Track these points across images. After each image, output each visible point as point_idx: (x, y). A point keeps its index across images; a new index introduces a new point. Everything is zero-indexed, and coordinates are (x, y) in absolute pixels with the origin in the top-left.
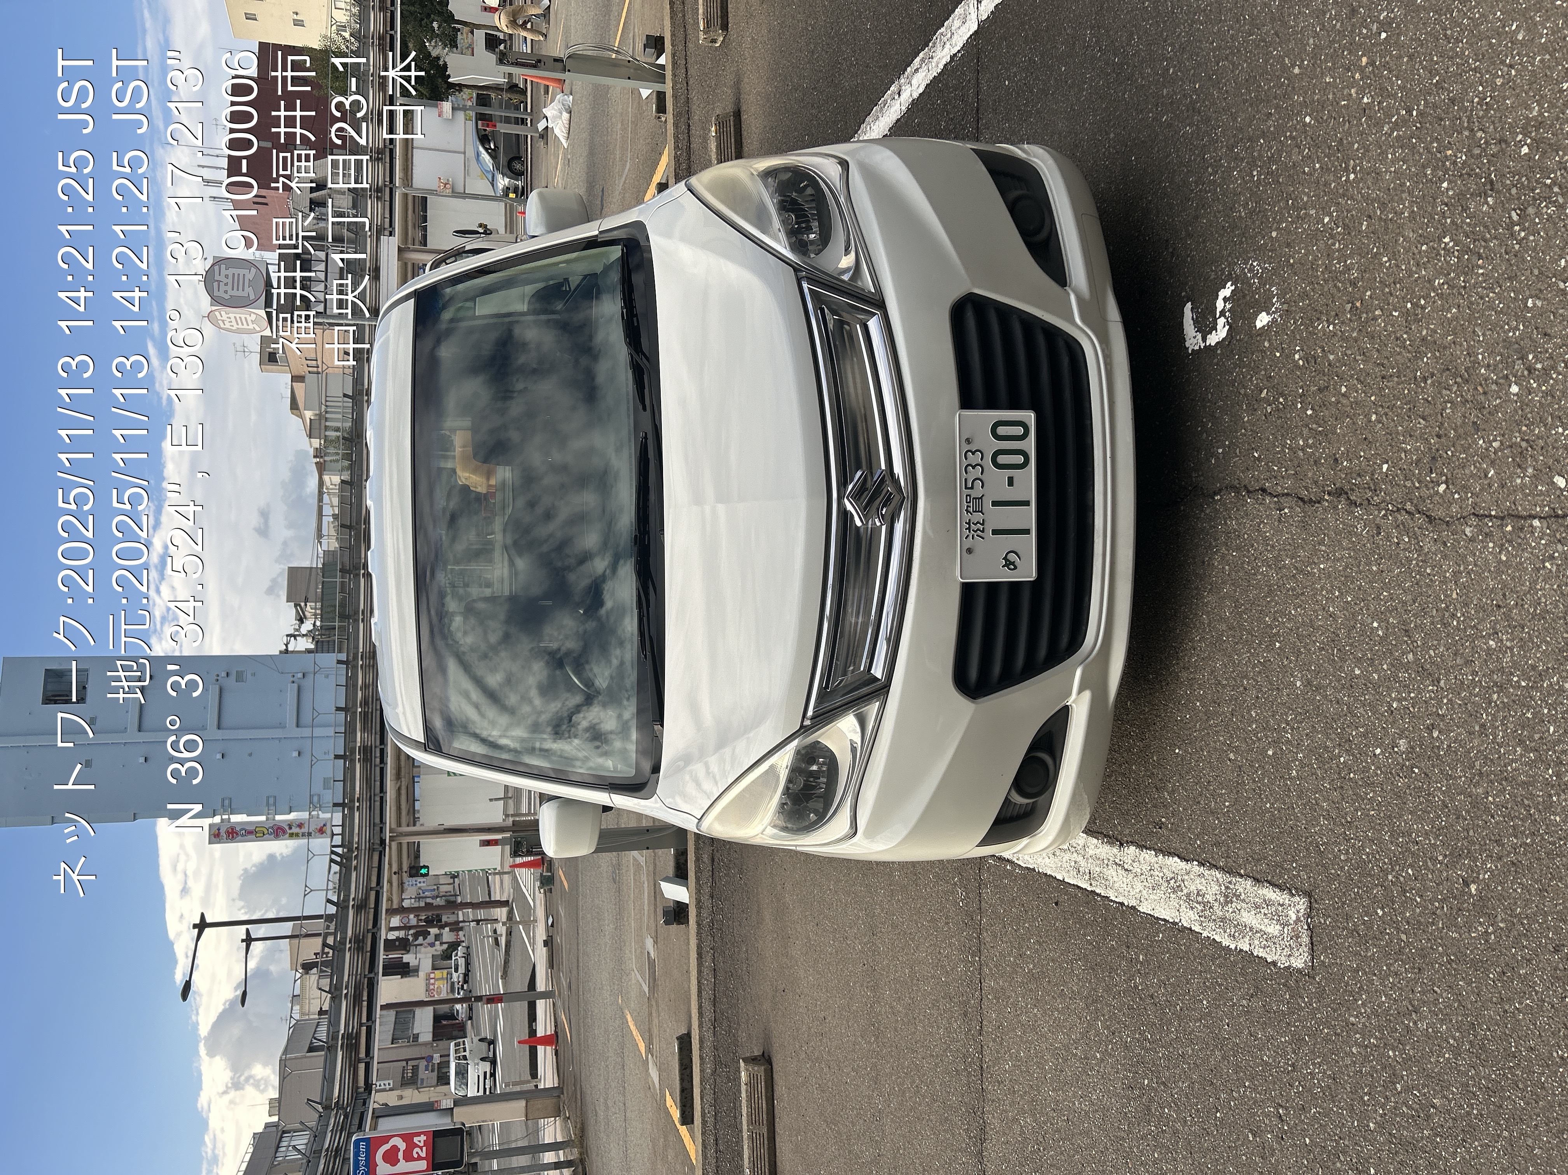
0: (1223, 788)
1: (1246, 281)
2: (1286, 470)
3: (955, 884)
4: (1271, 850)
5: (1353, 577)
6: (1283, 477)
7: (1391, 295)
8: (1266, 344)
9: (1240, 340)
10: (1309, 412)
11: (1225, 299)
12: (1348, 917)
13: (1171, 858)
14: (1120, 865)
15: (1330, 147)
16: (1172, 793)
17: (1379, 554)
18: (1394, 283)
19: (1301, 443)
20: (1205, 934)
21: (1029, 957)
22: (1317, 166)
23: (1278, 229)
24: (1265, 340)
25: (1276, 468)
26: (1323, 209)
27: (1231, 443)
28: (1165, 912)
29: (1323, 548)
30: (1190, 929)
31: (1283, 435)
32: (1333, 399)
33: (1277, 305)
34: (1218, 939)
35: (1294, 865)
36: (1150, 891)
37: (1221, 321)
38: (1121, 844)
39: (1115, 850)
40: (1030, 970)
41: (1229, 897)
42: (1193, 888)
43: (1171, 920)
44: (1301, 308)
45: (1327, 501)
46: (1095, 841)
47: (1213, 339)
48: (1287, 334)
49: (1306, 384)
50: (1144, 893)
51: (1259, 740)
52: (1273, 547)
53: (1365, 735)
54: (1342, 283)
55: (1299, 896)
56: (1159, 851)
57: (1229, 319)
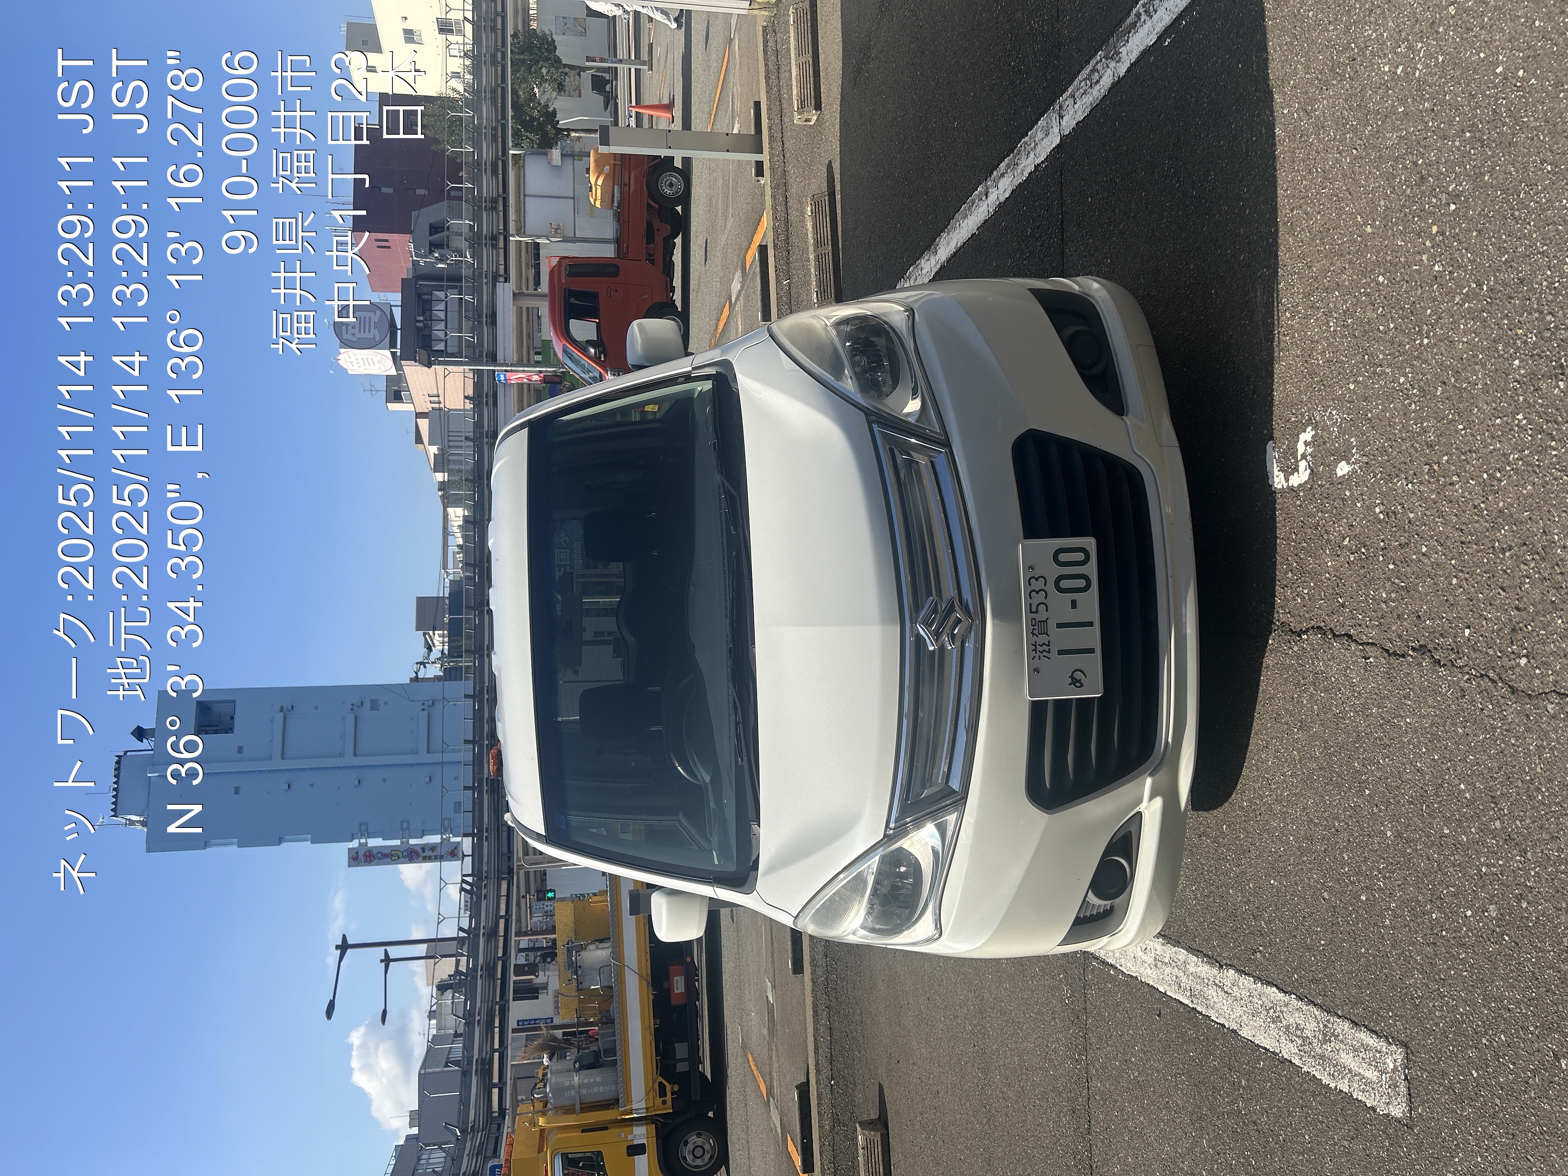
0: (1318, 926)
1: (1325, 428)
2: (1371, 620)
3: (1061, 981)
4: (1367, 995)
5: (1439, 735)
6: (1367, 626)
7: (1468, 463)
8: (1348, 493)
9: (1321, 486)
10: (1391, 566)
11: (1306, 444)
12: (1444, 1074)
13: (1269, 988)
14: (1220, 987)
15: (1402, 309)
16: (1268, 923)
17: (1464, 717)
18: (1470, 451)
19: (1384, 595)
20: (1305, 1069)
21: (1135, 1064)
22: (1392, 326)
23: (1356, 382)
24: (1346, 489)
25: (1360, 617)
26: (1399, 368)
27: (1315, 584)
28: (1265, 1041)
29: (1409, 703)
30: (1291, 1062)
31: (1365, 585)
32: (1414, 557)
33: (1357, 456)
34: (1319, 1077)
35: (1390, 1014)
36: (1250, 1017)
37: (1303, 464)
38: (1221, 966)
39: (1215, 971)
40: (1135, 1077)
41: (1327, 1037)
42: (1292, 1020)
43: (1271, 1050)
44: (1381, 465)
45: (1412, 656)
46: (1195, 959)
47: (1296, 480)
48: (1367, 487)
49: (1387, 538)
50: (1245, 1018)
51: (1353, 883)
52: (1359, 693)
53: (1455, 895)
54: (1420, 444)
55: (1396, 1045)
56: (1258, 979)
57: (1311, 463)
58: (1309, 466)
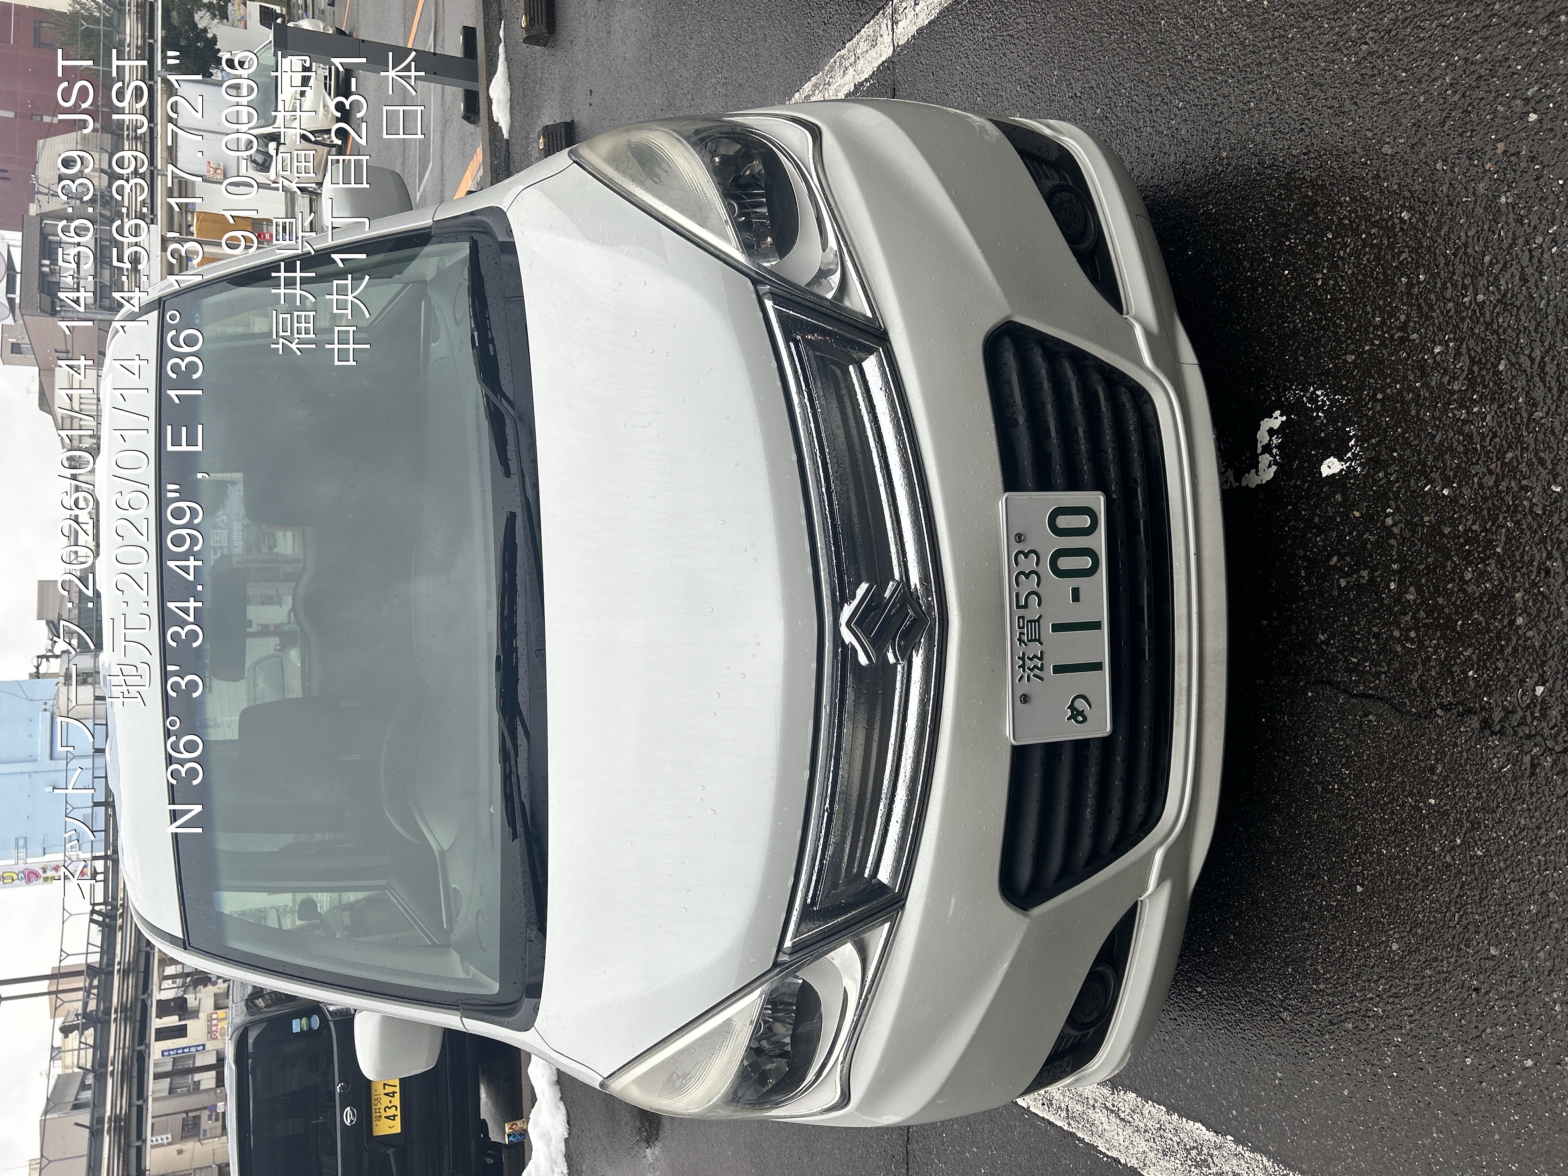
1: (1304, 413)
2: (1372, 665)
6: (1366, 673)
8: (1339, 497)
9: (1295, 487)
10: (1410, 597)
11: (1271, 432)
13: (1191, 1122)
14: (1112, 1111)
23: (1357, 352)
24: (1336, 493)
26: (1432, 334)
29: (1435, 778)
33: (1356, 450)
36: (1160, 1156)
37: (1265, 459)
45: (1441, 717)
47: (1253, 479)
48: (1372, 490)
49: (1404, 558)
50: (1151, 1155)
56: (1172, 1108)
57: (1278, 458)
58: (1275, 460)
